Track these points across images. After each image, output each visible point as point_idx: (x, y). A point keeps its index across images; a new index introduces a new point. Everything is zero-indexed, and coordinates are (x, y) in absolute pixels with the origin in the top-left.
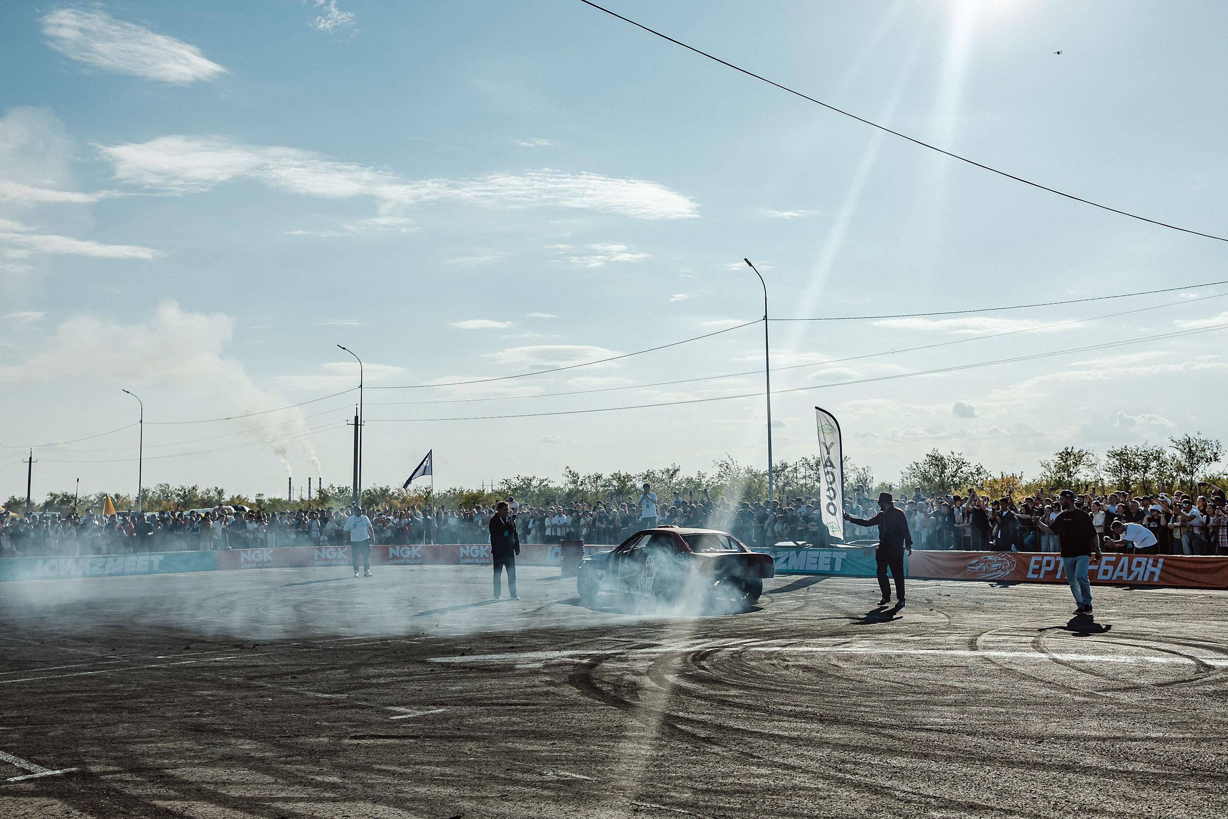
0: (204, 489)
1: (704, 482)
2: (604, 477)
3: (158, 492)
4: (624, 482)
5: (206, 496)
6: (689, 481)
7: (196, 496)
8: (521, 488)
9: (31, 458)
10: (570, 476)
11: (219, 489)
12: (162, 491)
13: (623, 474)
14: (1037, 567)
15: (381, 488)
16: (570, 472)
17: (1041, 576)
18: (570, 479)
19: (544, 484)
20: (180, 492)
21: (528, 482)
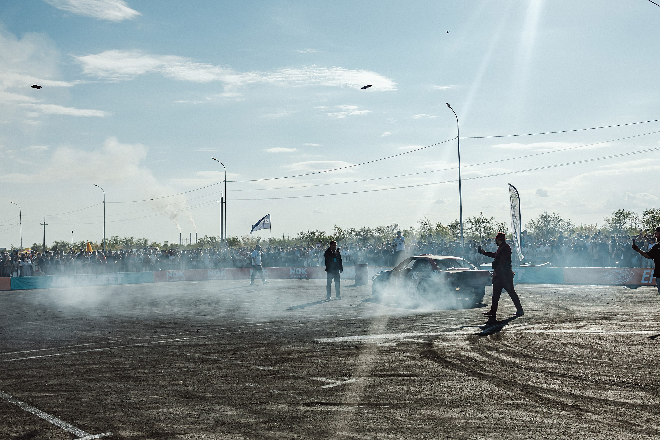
0: (137, 239)
1: (413, 231)
2: (356, 230)
3: (113, 241)
4: (367, 233)
5: (138, 243)
6: (405, 231)
7: (133, 243)
8: (310, 237)
9: (45, 222)
10: (337, 230)
11: (145, 238)
12: (115, 240)
13: (367, 228)
15: (233, 238)
16: (337, 228)
18: (337, 232)
19: (323, 234)
20: (124, 241)
21: (314, 233)
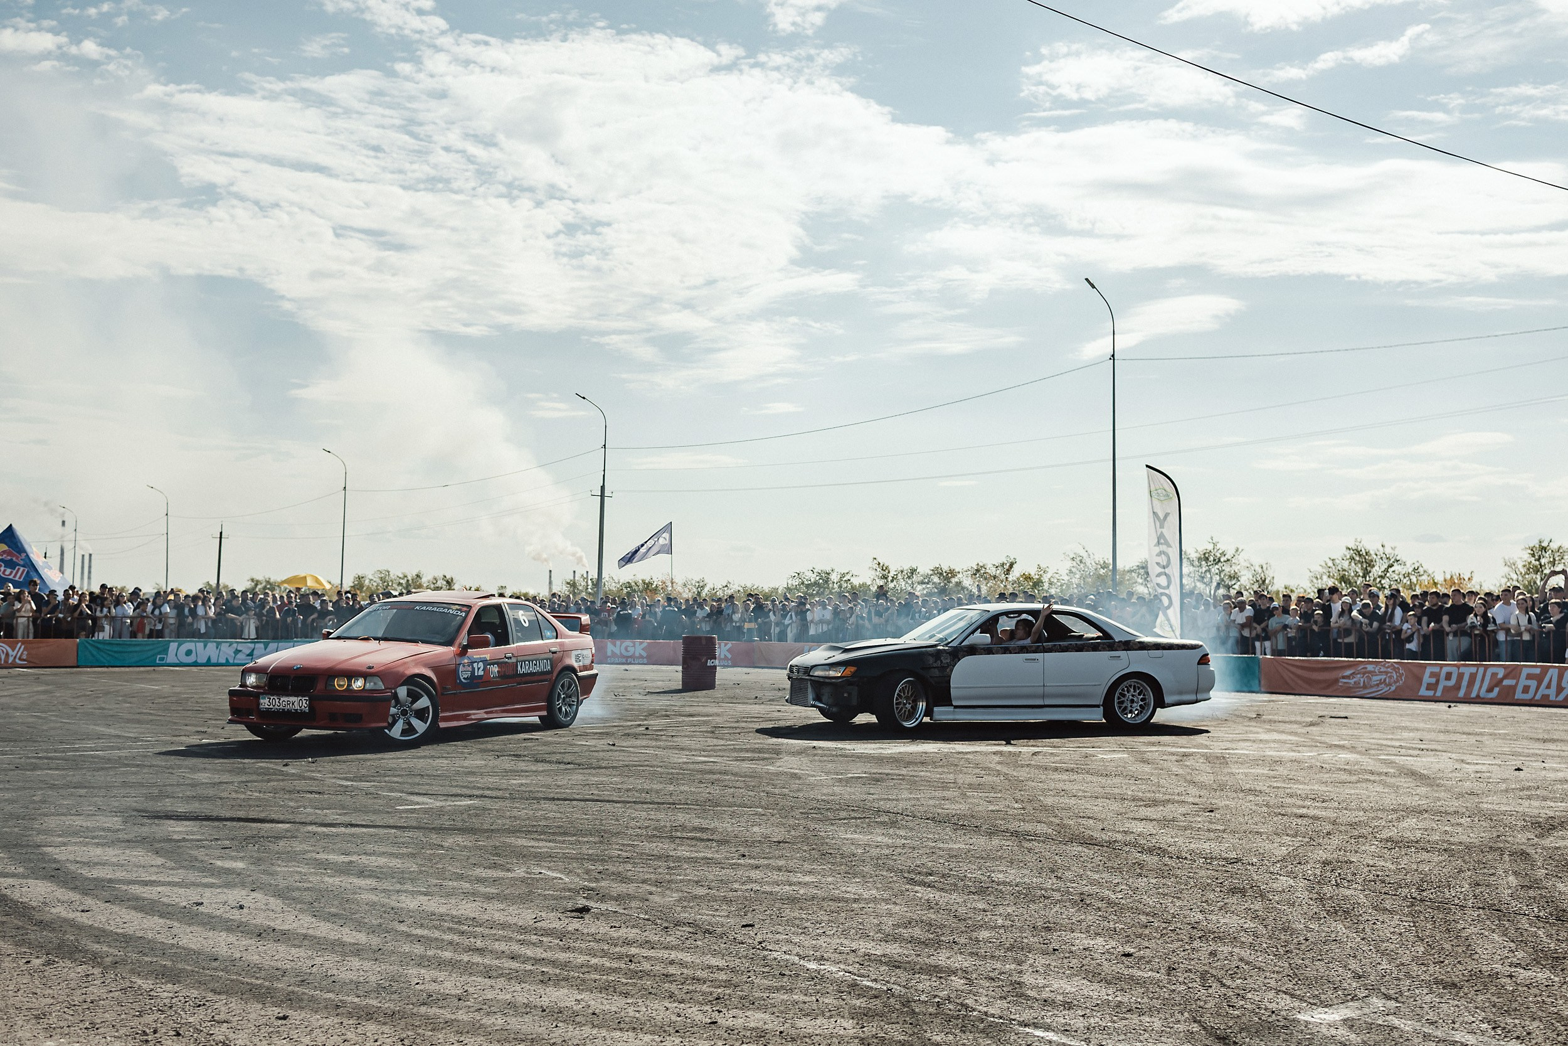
0: (430, 577)
1: (1045, 579)
2: (922, 571)
3: (378, 581)
4: (947, 578)
5: (432, 586)
6: (1028, 578)
8: (816, 584)
9: (221, 533)
10: (878, 569)
12: (381, 578)
13: (945, 568)
14: (1433, 680)
15: (643, 581)
16: (879, 564)
17: (1439, 694)
18: (879, 573)
19: (846, 578)
20: (401, 581)
21: (825, 577)
